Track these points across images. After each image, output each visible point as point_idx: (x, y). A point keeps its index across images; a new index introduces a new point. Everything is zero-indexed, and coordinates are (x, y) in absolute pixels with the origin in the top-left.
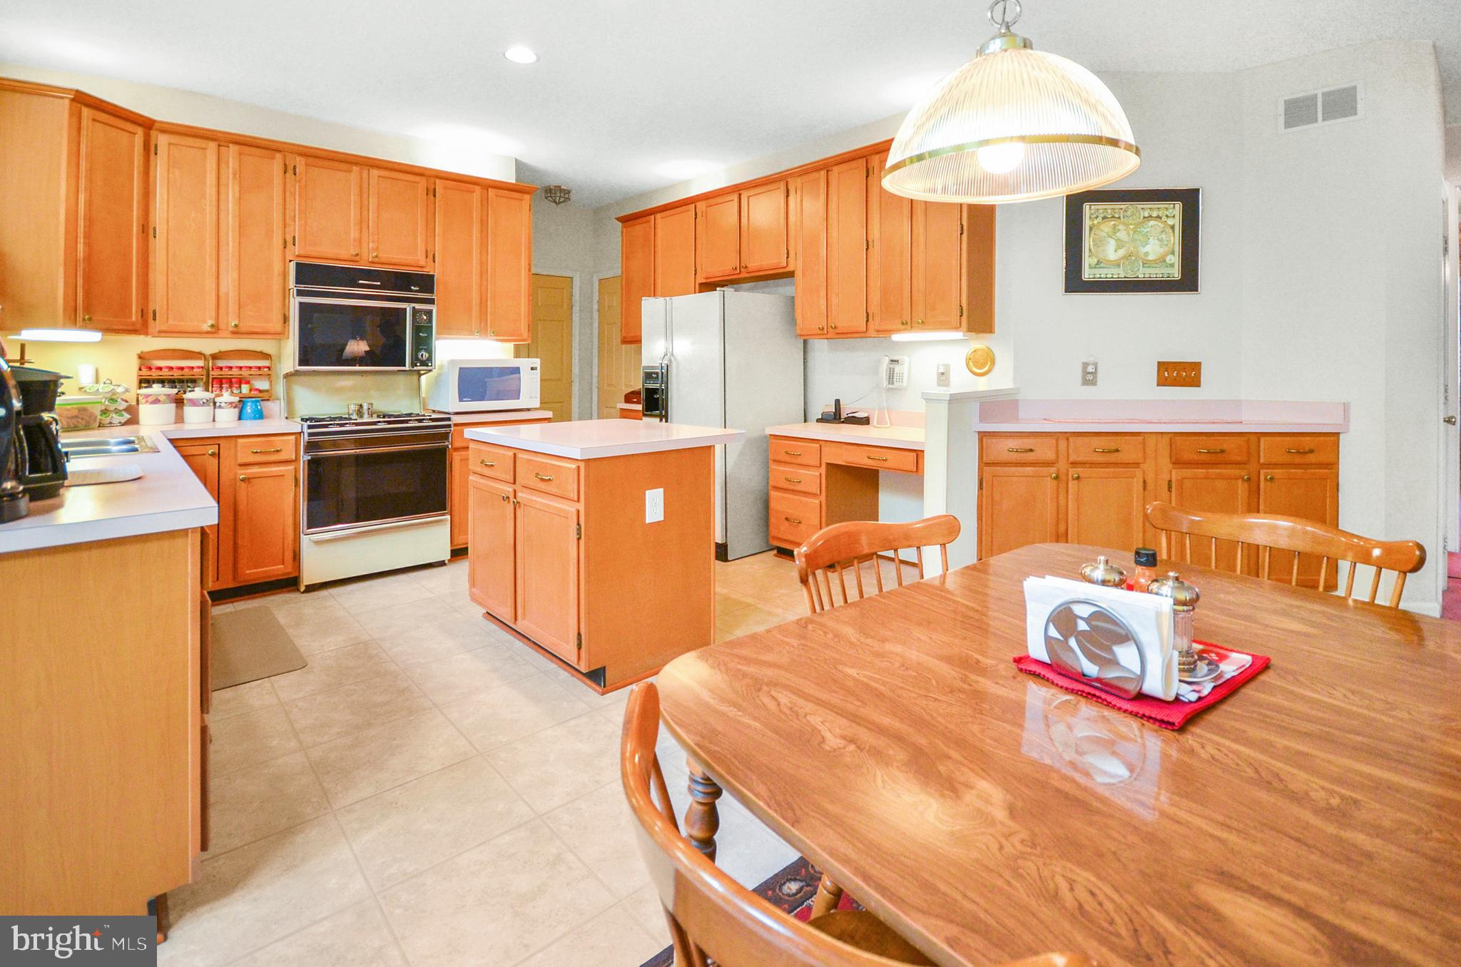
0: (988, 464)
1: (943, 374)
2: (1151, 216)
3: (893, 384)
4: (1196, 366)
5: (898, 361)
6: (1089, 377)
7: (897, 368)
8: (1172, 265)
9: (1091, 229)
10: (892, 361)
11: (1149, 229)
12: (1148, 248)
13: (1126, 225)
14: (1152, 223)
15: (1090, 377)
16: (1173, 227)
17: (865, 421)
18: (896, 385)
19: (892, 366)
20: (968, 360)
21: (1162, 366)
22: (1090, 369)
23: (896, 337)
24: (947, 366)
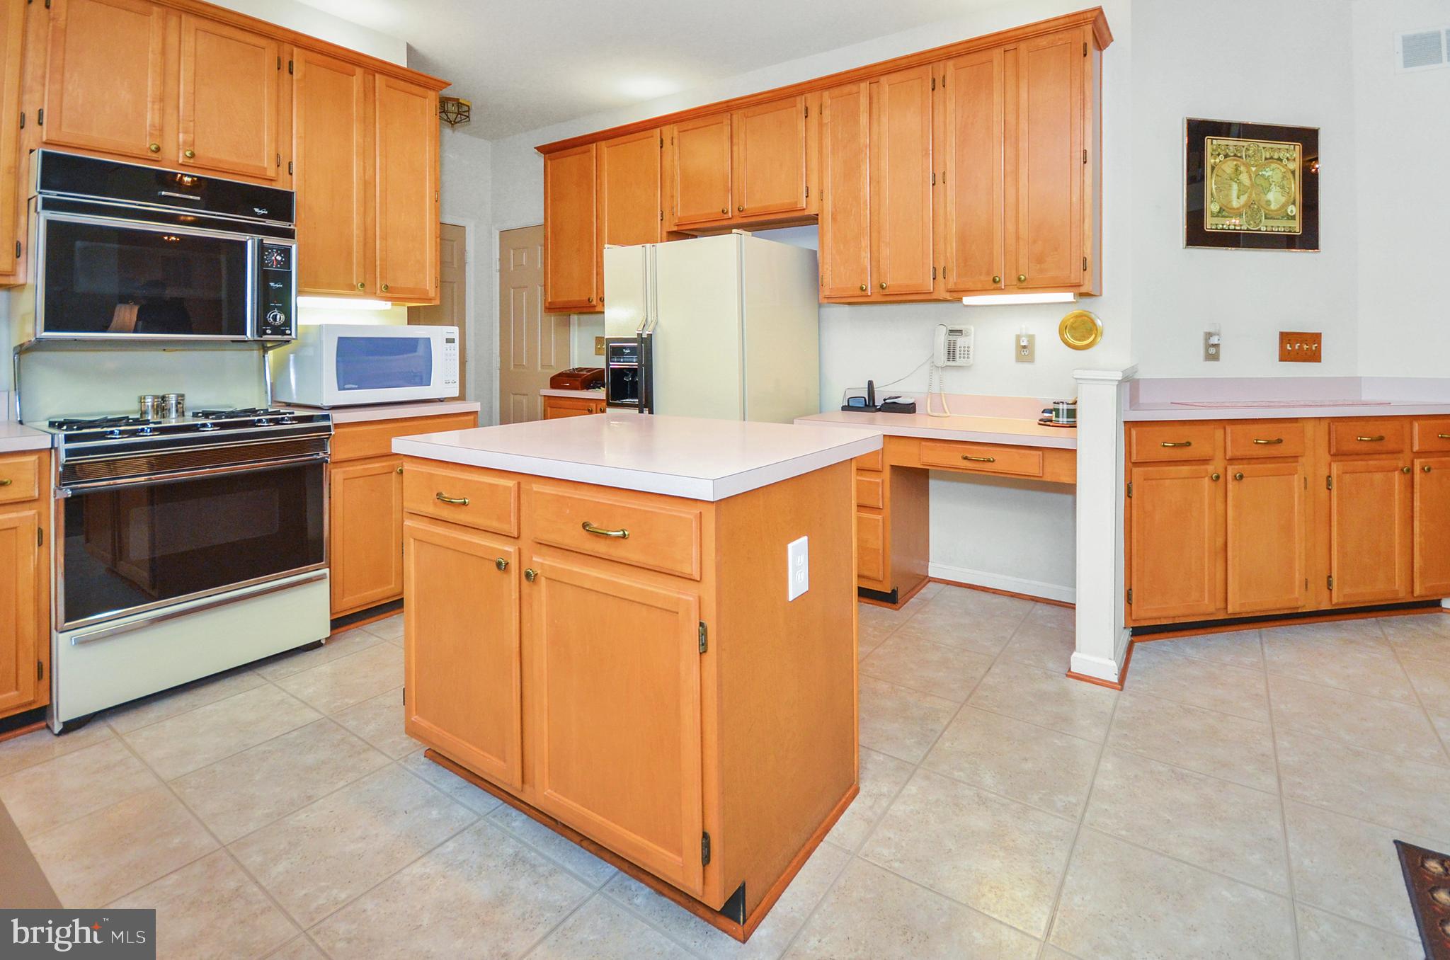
0: (1136, 464)
1: (1024, 347)
2: (1272, 158)
3: (954, 360)
4: (1316, 338)
5: (960, 331)
6: (1212, 352)
7: (961, 341)
8: (1293, 218)
9: (1213, 168)
10: (951, 331)
11: (1270, 173)
12: (1270, 196)
13: (1248, 166)
14: (1273, 166)
15: (1212, 350)
16: (1293, 172)
17: (910, 409)
18: (959, 362)
19: (952, 338)
20: (1063, 329)
21: (1285, 337)
22: (1214, 340)
23: (967, 300)
24: (1031, 338)
